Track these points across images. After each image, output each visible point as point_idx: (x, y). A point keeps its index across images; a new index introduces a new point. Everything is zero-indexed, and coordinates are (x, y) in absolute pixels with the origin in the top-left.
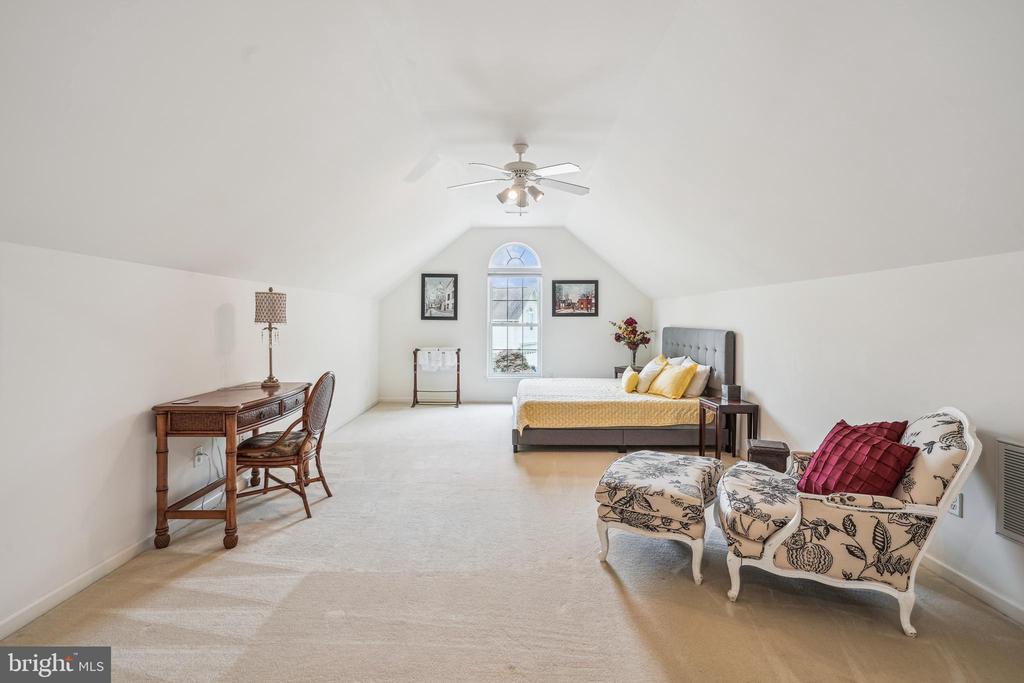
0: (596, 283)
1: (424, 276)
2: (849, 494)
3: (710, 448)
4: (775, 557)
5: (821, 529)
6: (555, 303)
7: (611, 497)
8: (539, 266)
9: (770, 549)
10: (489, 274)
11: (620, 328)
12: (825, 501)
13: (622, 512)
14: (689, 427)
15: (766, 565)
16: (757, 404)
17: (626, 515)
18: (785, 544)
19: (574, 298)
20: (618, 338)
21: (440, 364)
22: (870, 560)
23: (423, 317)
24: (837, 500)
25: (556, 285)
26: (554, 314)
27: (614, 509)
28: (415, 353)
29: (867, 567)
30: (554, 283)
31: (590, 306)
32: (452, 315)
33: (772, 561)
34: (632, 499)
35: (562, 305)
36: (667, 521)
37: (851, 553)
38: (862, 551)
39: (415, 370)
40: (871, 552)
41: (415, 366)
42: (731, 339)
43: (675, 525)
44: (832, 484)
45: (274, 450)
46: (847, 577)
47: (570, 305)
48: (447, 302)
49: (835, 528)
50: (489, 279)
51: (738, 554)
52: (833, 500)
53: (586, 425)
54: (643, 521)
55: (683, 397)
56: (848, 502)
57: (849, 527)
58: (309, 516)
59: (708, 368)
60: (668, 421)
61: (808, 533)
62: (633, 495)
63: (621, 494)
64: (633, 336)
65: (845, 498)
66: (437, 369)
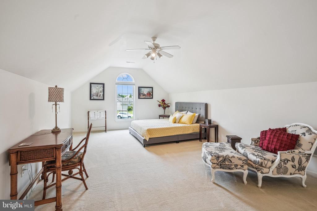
0: (152, 88)
1: (91, 84)
2: (293, 150)
3: (203, 139)
4: (273, 172)
5: (286, 161)
6: (139, 94)
7: (217, 160)
8: (134, 82)
9: (271, 170)
10: (116, 84)
11: (160, 102)
12: (287, 153)
13: (221, 165)
14: (196, 133)
15: (270, 175)
16: (217, 124)
17: (222, 166)
18: (276, 167)
19: (145, 93)
20: (160, 106)
21: (99, 117)
22: (297, 168)
23: (91, 99)
24: (290, 152)
25: (139, 88)
26: (139, 98)
27: (218, 164)
28: (88, 113)
29: (296, 170)
30: (139, 87)
31: (150, 95)
32: (102, 98)
33: (272, 173)
34: (225, 160)
35: (142, 95)
36: (236, 166)
37: (293, 167)
38: (295, 166)
39: (88, 119)
40: (297, 166)
41: (88, 118)
42: (206, 105)
43: (239, 167)
44: (278, 147)
45: (70, 162)
46: (291, 174)
47: (144, 95)
48: (100, 94)
49: (289, 161)
50: (116, 85)
51: (262, 173)
52: (289, 152)
53: (167, 135)
54: (228, 167)
55: (192, 124)
56: (293, 152)
57: (293, 160)
58: (87, 189)
59: (198, 114)
60: (190, 132)
61: (282, 163)
62: (225, 159)
63: (221, 159)
64: (164, 105)
65: (292, 151)
66: (97, 119)
